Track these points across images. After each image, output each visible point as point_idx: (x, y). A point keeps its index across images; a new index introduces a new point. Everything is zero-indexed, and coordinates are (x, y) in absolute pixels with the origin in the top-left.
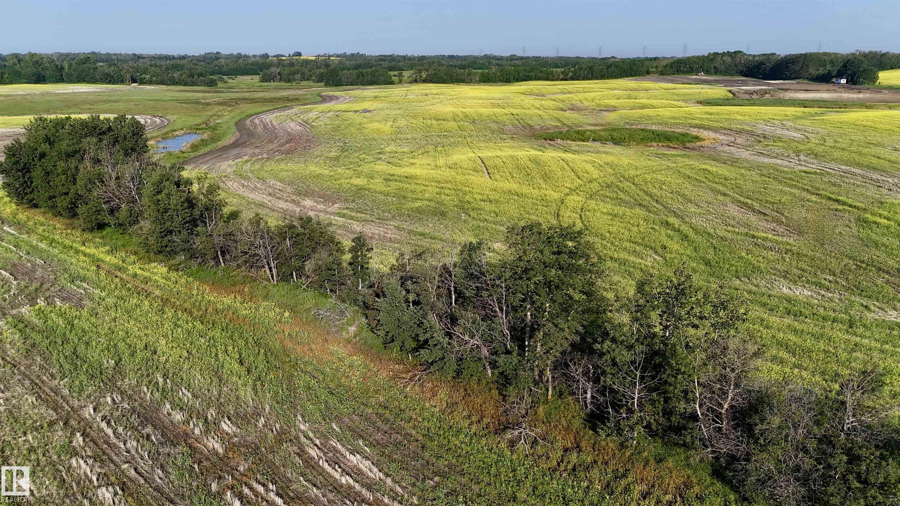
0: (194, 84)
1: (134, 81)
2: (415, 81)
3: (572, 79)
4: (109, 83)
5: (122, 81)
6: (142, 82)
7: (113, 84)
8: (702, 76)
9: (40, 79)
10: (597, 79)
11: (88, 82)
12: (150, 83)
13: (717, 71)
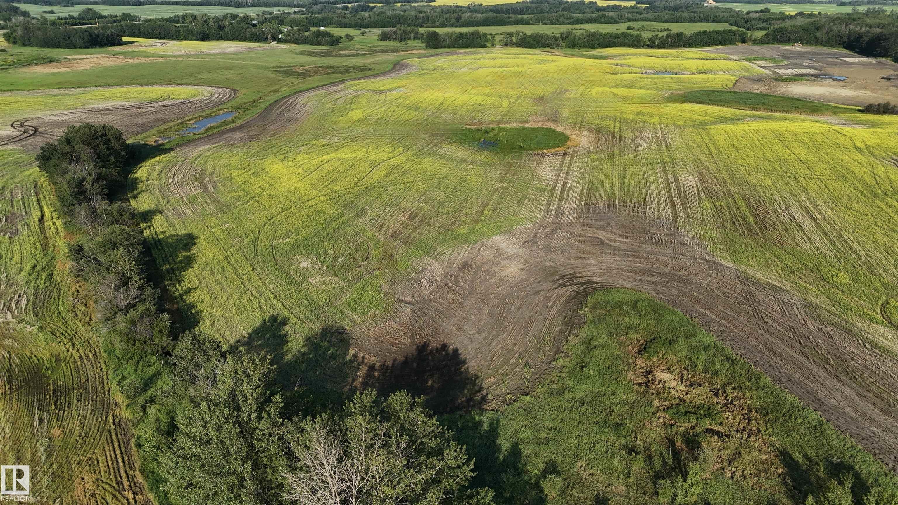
0: (319, 44)
1: (274, 39)
2: (506, 45)
3: (659, 47)
4: (255, 41)
5: (266, 40)
6: (280, 41)
7: (258, 42)
8: (798, 48)
9: (204, 37)
10: (685, 46)
11: (240, 40)
12: (285, 41)
13: (818, 42)
